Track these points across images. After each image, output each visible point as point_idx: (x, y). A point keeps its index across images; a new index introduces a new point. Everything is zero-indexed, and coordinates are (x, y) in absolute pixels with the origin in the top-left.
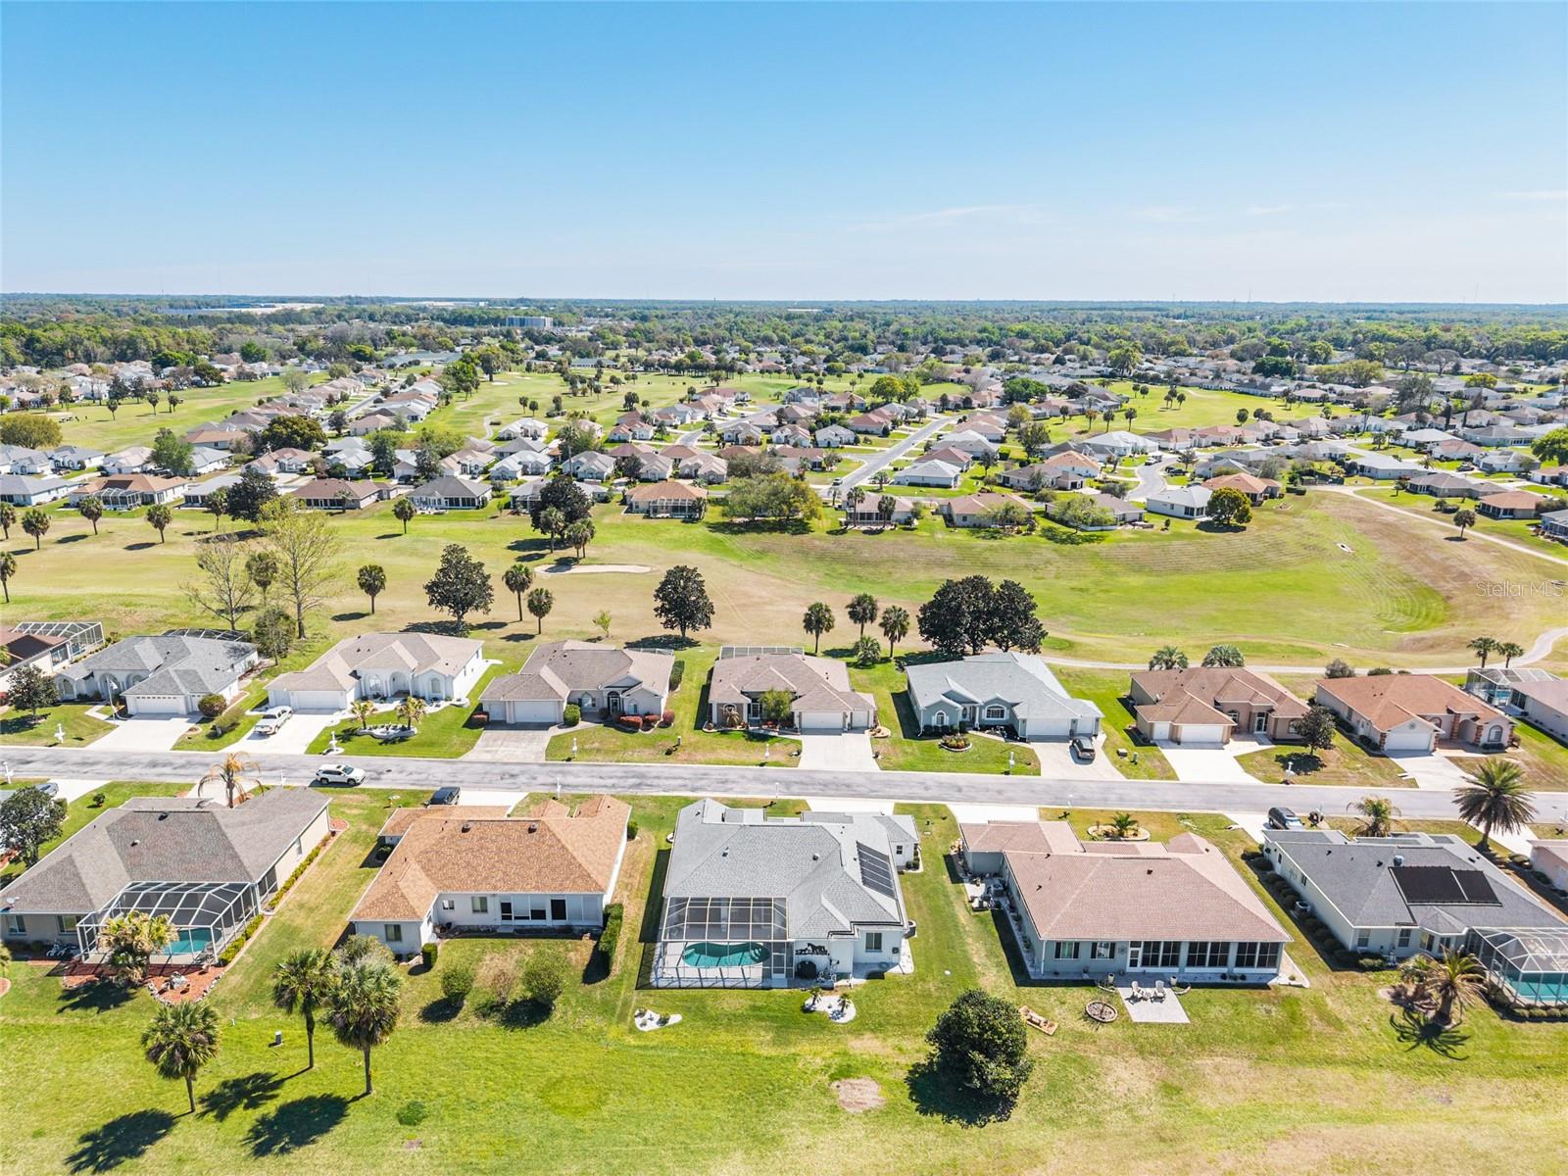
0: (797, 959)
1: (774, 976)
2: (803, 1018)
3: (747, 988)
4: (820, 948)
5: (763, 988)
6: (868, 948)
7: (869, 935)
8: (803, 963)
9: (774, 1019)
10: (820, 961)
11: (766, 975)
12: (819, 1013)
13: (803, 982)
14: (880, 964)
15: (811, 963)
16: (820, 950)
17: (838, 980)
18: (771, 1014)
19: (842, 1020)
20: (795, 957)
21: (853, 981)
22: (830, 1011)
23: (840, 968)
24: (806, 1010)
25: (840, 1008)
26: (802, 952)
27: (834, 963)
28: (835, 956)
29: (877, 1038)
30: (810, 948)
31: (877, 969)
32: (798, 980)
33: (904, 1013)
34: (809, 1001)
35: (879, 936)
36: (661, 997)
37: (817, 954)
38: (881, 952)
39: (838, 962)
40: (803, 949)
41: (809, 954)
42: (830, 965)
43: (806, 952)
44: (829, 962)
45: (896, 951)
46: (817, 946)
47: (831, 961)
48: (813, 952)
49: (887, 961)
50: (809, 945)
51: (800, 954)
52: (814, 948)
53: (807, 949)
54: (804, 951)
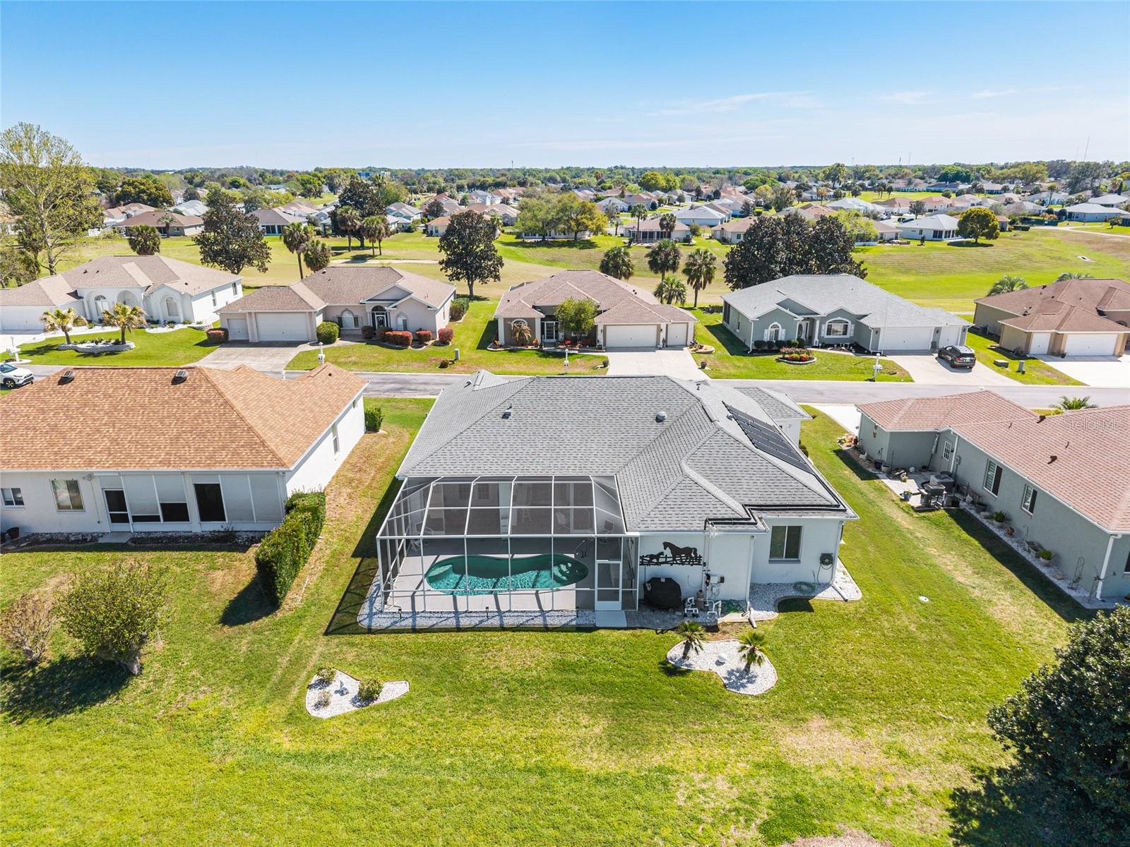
0: (644, 573)
1: (599, 605)
2: (667, 685)
3: (546, 629)
4: (688, 551)
5: (579, 629)
6: (775, 553)
7: (777, 530)
8: (655, 581)
9: (606, 688)
10: (687, 576)
11: (584, 604)
12: (700, 675)
13: (657, 618)
14: (797, 586)
15: (670, 581)
16: (688, 555)
17: (724, 613)
18: (599, 678)
19: (751, 689)
20: (640, 569)
21: (755, 615)
22: (722, 672)
23: (726, 592)
24: (672, 670)
25: (743, 666)
26: (653, 559)
27: (714, 580)
28: (716, 569)
29: (839, 726)
30: (668, 552)
31: (792, 593)
32: (647, 613)
33: (877, 673)
34: (676, 652)
35: (795, 532)
36: (371, 646)
37: (683, 563)
38: (799, 562)
39: (722, 580)
40: (655, 553)
41: (666, 562)
42: (707, 584)
43: (661, 560)
44: (705, 579)
45: (827, 561)
46: (681, 547)
47: (708, 577)
48: (674, 560)
49: (811, 580)
50: (666, 545)
51: (650, 563)
52: (676, 551)
53: (662, 553)
54: (658, 557)
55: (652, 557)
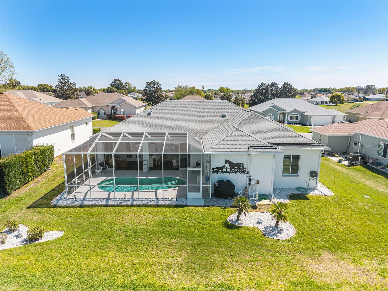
0: (214, 178)
1: (190, 195)
2: (227, 234)
3: (158, 206)
4: (239, 165)
5: (176, 206)
6: (285, 171)
7: (286, 157)
8: (220, 182)
9: (189, 235)
10: (238, 180)
11: (181, 195)
12: (248, 229)
13: (222, 202)
14: (298, 189)
15: (229, 181)
16: (238, 168)
17: (259, 200)
20: (212, 176)
22: (261, 227)
23: (260, 189)
24: (230, 226)
25: (273, 223)
26: (219, 170)
27: (253, 182)
28: (254, 176)
30: (227, 166)
31: (296, 192)
32: (216, 199)
34: (233, 217)
35: (296, 158)
37: (236, 172)
38: (298, 176)
39: (258, 182)
40: (221, 166)
41: (226, 172)
42: (249, 184)
43: (224, 170)
44: (248, 182)
45: (314, 175)
46: (235, 163)
47: (250, 180)
48: (231, 170)
49: (305, 186)
50: (227, 161)
51: (217, 172)
52: (232, 165)
53: (224, 166)
54: (222, 168)
55: (219, 168)
